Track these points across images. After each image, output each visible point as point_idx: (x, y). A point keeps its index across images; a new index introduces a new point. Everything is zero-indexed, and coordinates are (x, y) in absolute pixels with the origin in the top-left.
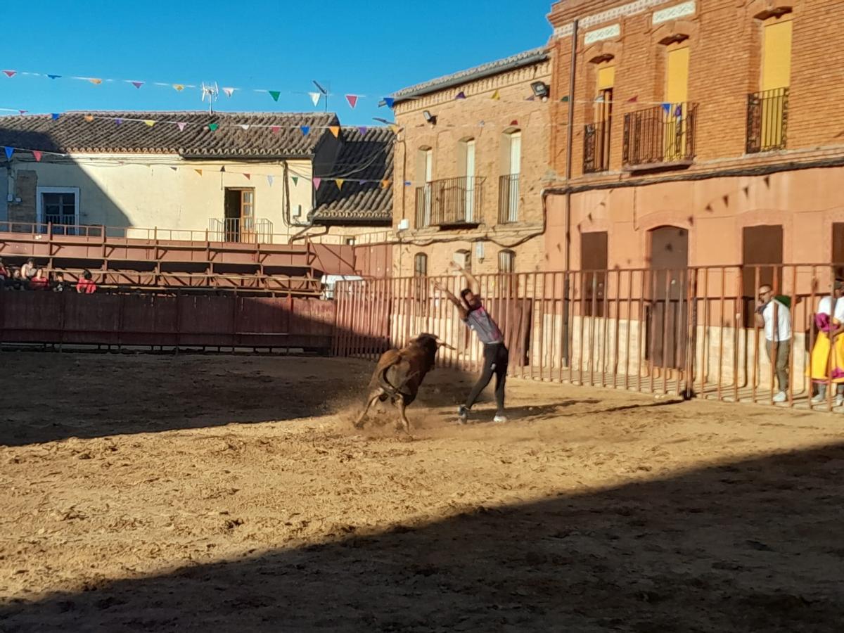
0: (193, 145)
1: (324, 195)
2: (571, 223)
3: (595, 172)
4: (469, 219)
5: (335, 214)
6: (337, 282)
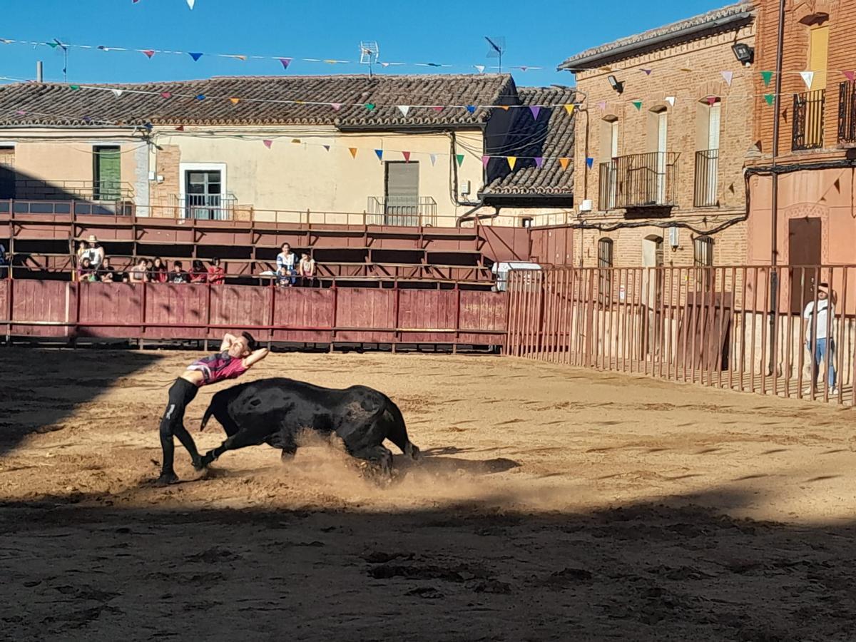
0: (350, 114)
1: (496, 169)
2: (778, 207)
3: (806, 149)
4: (661, 201)
5: (508, 191)
6: (509, 271)
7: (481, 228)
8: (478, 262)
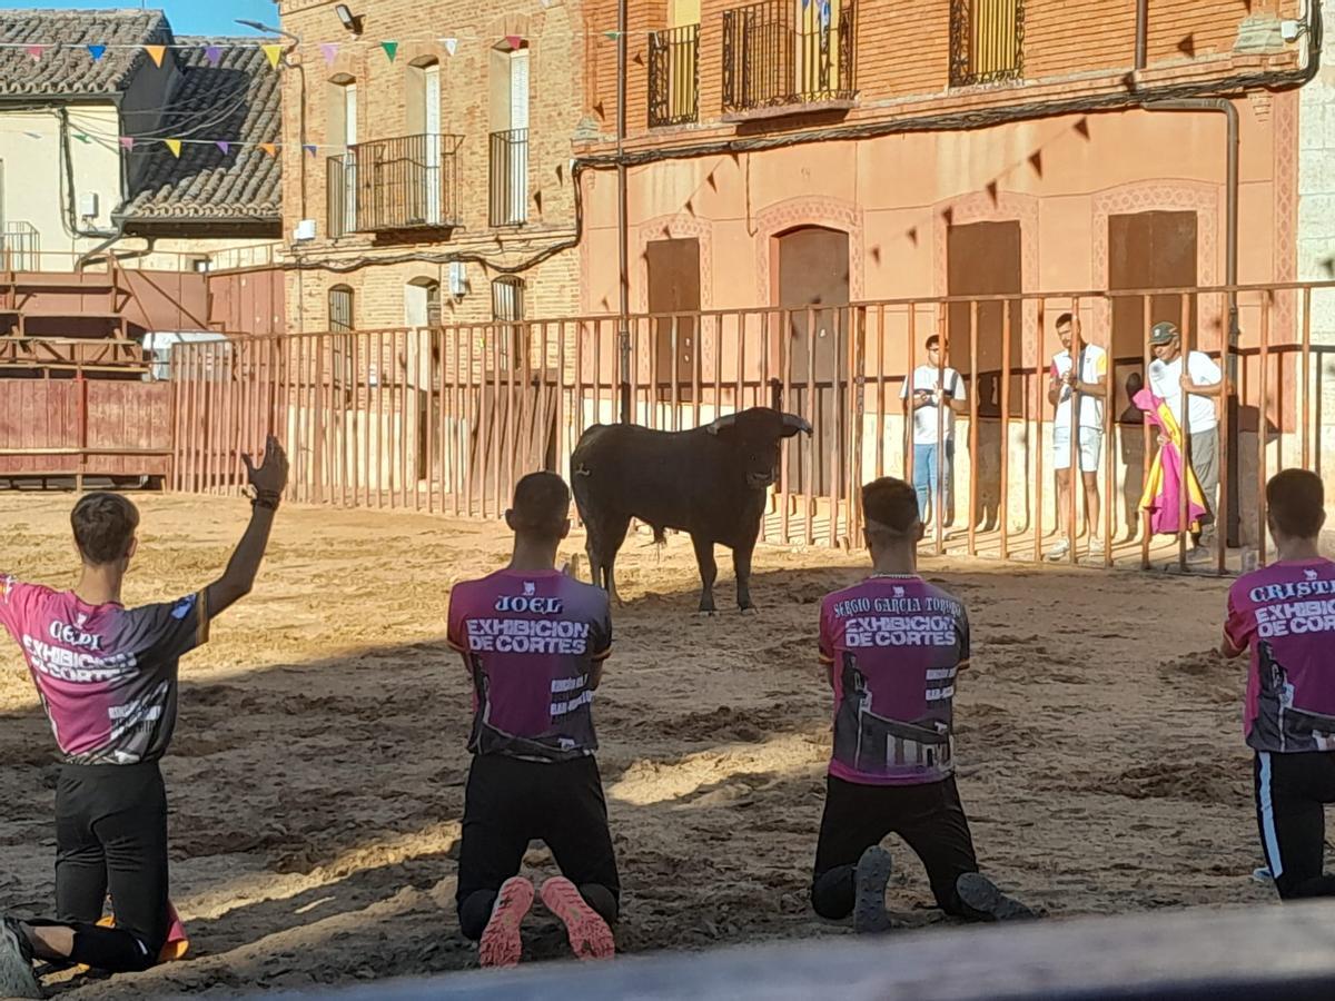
1: (144, 173)
2: (629, 223)
3: (672, 124)
4: (433, 218)
5: (167, 211)
6: (174, 344)
7: (120, 274)
8: (117, 331)
